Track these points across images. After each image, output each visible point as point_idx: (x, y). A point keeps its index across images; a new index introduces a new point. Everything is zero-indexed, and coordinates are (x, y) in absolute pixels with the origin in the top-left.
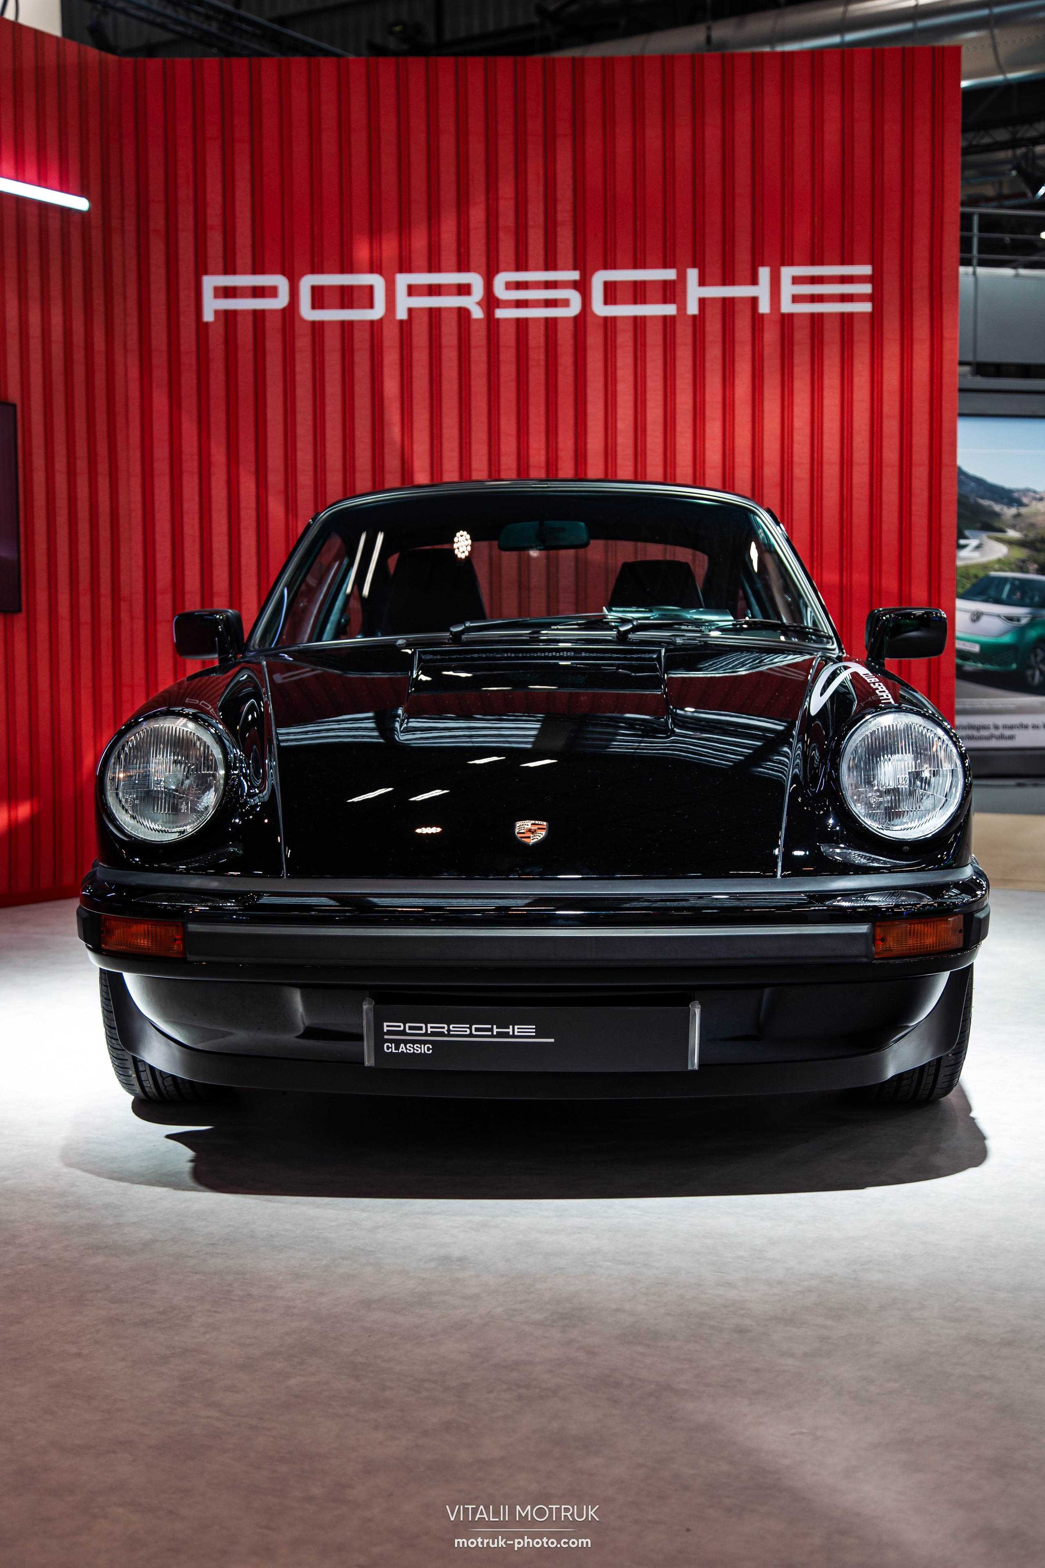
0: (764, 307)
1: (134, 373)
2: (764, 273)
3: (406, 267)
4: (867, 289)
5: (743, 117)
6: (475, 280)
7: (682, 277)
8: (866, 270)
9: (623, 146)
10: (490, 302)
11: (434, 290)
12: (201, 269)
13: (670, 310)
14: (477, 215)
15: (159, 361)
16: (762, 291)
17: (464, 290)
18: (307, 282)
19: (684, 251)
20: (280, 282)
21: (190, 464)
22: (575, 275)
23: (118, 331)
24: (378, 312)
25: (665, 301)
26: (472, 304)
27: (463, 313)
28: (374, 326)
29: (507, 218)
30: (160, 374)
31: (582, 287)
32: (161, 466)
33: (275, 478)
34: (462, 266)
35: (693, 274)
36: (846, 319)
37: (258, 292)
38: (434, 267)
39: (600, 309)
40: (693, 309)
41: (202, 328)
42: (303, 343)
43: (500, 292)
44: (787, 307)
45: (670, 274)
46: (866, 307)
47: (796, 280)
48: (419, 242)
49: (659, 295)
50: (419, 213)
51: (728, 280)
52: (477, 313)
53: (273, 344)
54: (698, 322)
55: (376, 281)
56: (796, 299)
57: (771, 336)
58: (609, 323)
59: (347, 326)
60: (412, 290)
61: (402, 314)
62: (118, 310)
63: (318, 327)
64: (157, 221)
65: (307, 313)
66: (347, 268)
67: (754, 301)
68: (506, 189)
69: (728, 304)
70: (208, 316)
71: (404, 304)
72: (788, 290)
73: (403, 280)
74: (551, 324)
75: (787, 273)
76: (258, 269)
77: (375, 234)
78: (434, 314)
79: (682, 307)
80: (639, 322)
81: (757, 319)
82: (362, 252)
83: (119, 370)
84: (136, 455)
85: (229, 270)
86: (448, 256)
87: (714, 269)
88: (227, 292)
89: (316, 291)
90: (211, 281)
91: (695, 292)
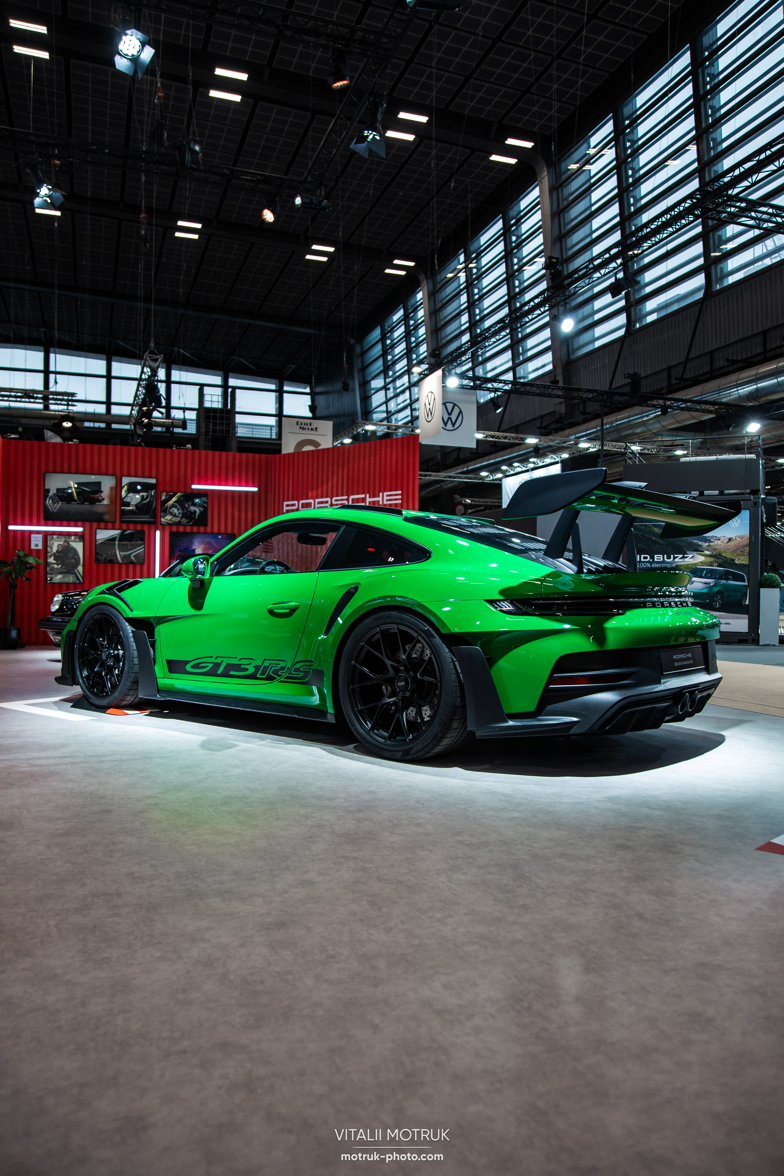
0: (381, 503)
2: (381, 494)
3: (317, 498)
4: (400, 497)
5: (378, 456)
6: (329, 499)
7: (366, 496)
8: (400, 492)
9: (356, 465)
12: (284, 501)
14: (330, 484)
16: (380, 499)
17: (327, 502)
18: (301, 502)
19: (366, 490)
20: (296, 502)
22: (346, 497)
26: (329, 505)
27: (327, 507)
29: (335, 485)
34: (327, 497)
35: (368, 495)
36: (396, 504)
37: (293, 505)
38: (322, 497)
40: (368, 504)
43: (334, 502)
44: (385, 502)
45: (363, 496)
46: (400, 502)
47: (387, 496)
48: (320, 492)
50: (320, 484)
51: (374, 497)
55: (312, 501)
56: (387, 500)
61: (316, 508)
62: (269, 511)
64: (277, 491)
66: (307, 499)
67: (379, 501)
68: (335, 478)
69: (374, 502)
72: (385, 498)
73: (317, 500)
75: (385, 494)
76: (293, 500)
77: (312, 490)
82: (310, 495)
85: (288, 501)
86: (325, 495)
87: (372, 494)
88: (288, 506)
89: (302, 504)
90: (285, 503)
91: (368, 500)
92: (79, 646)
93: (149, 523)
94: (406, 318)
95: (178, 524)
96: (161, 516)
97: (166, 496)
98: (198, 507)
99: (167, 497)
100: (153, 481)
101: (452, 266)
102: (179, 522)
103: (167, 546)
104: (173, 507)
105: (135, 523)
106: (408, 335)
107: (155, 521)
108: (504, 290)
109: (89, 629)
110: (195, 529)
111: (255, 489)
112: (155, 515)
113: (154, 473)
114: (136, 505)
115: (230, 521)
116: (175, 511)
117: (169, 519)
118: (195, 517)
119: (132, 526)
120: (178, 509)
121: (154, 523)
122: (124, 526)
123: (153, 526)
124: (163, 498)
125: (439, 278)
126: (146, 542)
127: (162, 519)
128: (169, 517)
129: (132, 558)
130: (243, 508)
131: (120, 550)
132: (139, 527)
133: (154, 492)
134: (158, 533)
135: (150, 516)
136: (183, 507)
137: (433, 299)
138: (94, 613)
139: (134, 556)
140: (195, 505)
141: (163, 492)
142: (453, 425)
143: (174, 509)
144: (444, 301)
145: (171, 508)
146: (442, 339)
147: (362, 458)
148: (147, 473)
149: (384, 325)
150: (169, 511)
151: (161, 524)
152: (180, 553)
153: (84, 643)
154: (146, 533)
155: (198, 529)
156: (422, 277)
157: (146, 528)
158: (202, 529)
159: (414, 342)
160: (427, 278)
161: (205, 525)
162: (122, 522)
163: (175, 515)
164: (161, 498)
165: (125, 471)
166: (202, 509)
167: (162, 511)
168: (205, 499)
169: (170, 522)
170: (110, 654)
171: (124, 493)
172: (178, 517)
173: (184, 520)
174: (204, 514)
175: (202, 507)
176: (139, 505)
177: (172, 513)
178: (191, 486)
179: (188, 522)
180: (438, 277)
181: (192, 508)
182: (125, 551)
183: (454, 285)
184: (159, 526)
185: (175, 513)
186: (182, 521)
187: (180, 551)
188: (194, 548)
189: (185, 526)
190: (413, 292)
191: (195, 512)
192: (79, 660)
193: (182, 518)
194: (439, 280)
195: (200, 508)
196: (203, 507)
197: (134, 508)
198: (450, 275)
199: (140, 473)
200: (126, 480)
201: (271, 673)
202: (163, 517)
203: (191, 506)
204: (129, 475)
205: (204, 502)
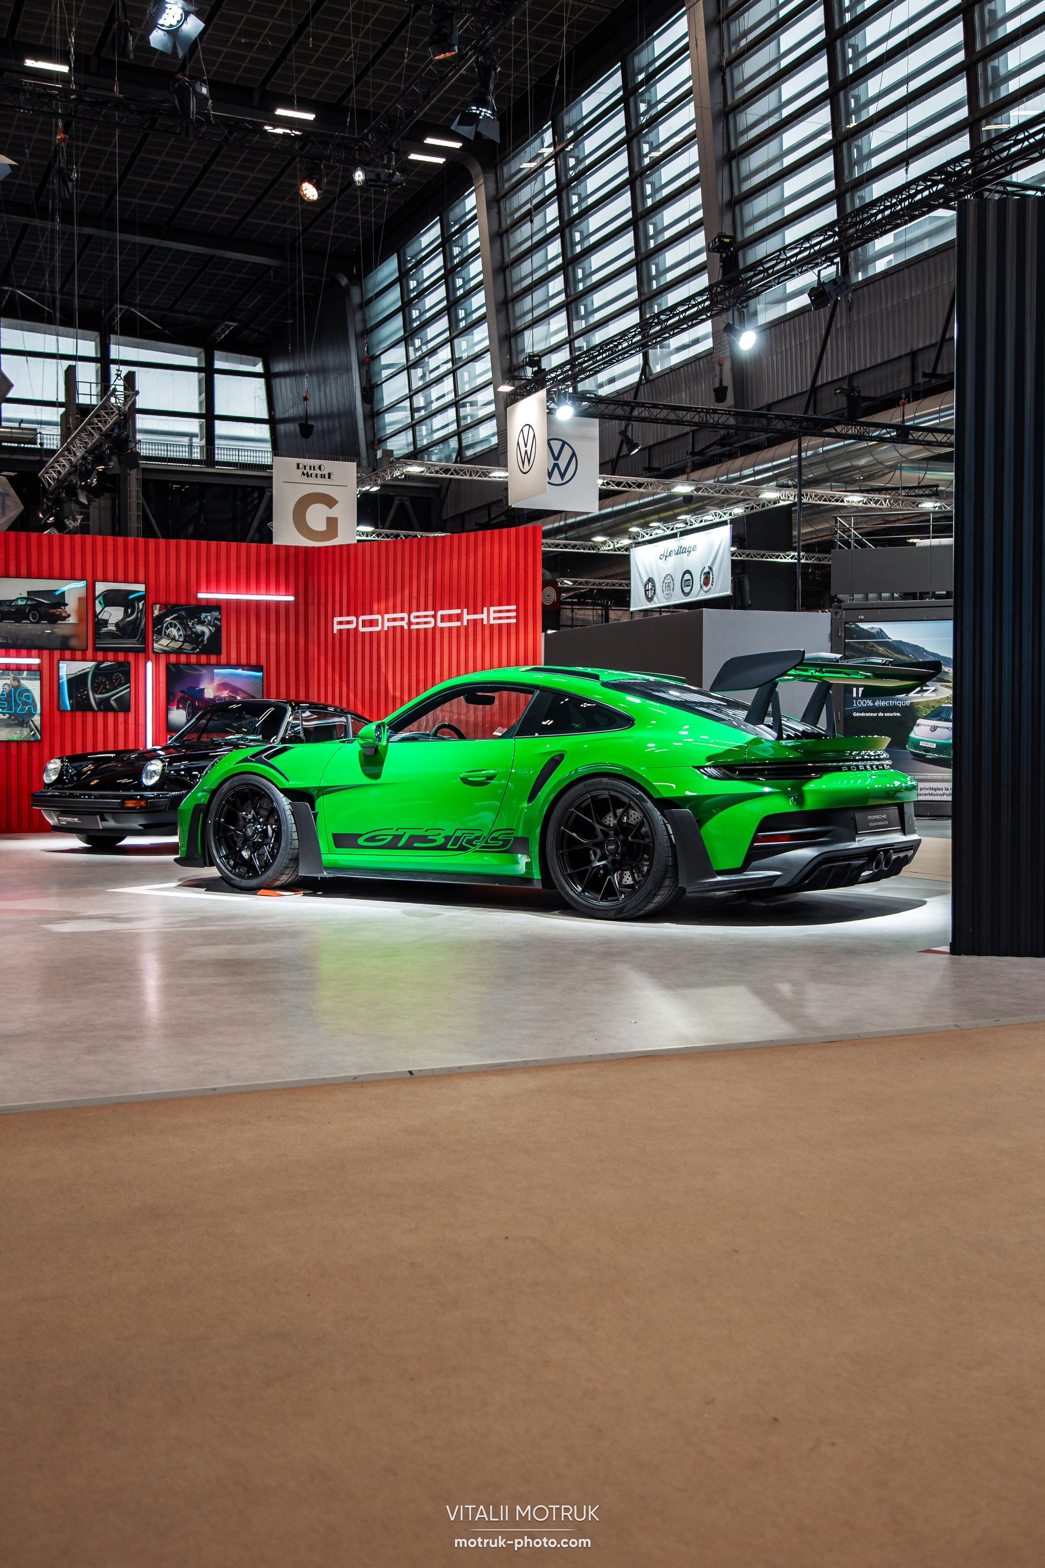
0: (485, 622)
1: (316, 651)
2: (485, 609)
3: (387, 612)
4: (514, 614)
5: (480, 554)
6: (405, 615)
7: (462, 612)
8: (514, 607)
9: (447, 566)
10: (410, 623)
11: (394, 620)
12: (334, 616)
13: (459, 624)
14: (407, 592)
15: (322, 646)
16: (484, 616)
17: (402, 619)
18: (361, 619)
19: (463, 604)
20: (353, 618)
21: (330, 682)
22: (432, 613)
23: (310, 638)
24: (378, 629)
25: (458, 621)
26: (404, 624)
27: (402, 627)
28: (378, 633)
29: (415, 594)
30: (323, 651)
31: (434, 616)
32: (322, 682)
33: (352, 686)
34: (402, 611)
35: (465, 610)
36: (509, 625)
37: (349, 622)
38: (394, 612)
39: (440, 625)
40: (465, 624)
41: (334, 635)
42: (360, 639)
43: (413, 620)
44: (492, 622)
45: (458, 611)
46: (514, 621)
47: (495, 612)
48: (391, 603)
49: (456, 619)
50: (391, 592)
51: (475, 613)
52: (406, 627)
53: (352, 640)
54: (467, 628)
55: (378, 617)
56: (495, 618)
57: (487, 632)
58: (442, 629)
59: (371, 633)
60: (389, 620)
61: (386, 629)
62: (311, 630)
63: (363, 633)
64: (323, 601)
65: (361, 629)
66: (371, 613)
67: (482, 619)
68: (415, 584)
69: (475, 621)
70: (335, 632)
71: (387, 624)
72: (492, 615)
73: (387, 616)
74: (426, 630)
75: (492, 609)
76: (348, 615)
77: (379, 600)
78: (394, 628)
79: (462, 623)
80: (450, 628)
81: (483, 626)
82: (375, 608)
83: (311, 650)
84: (316, 678)
85: (341, 615)
86: (399, 608)
87: (471, 609)
88: (340, 623)
89: (363, 621)
90: (336, 619)
91: (466, 617)
92: (215, 822)
93: (136, 651)
94: (446, 241)
95: (179, 651)
96: (153, 640)
97: (160, 610)
98: (206, 626)
99: (162, 612)
100: (141, 588)
101: (530, 151)
102: (180, 648)
103: (163, 685)
104: (171, 627)
105: (116, 650)
106: (449, 273)
107: (145, 648)
108: (624, 201)
109: (228, 801)
110: (203, 659)
111: (291, 598)
112: (144, 640)
113: (141, 577)
114: (117, 625)
115: (253, 646)
116: (174, 632)
117: (165, 644)
118: (203, 641)
119: (111, 655)
120: (179, 630)
121: (144, 650)
122: (100, 655)
123: (142, 656)
124: (156, 613)
125: (506, 171)
126: (132, 679)
127: (155, 645)
128: (164, 642)
129: (113, 703)
130: (273, 626)
131: (95, 691)
132: (121, 657)
133: (143, 605)
134: (149, 665)
135: (137, 640)
136: (185, 627)
137: (496, 210)
138: (236, 783)
139: (115, 700)
140: (202, 623)
141: (156, 604)
142: (562, 476)
143: (172, 629)
144: (517, 215)
145: (167, 628)
146: (514, 284)
147: (455, 556)
148: (131, 575)
149: (405, 254)
150: (165, 633)
151: (154, 652)
152: (182, 694)
153: (220, 819)
154: (133, 665)
155: (208, 659)
156: (476, 170)
157: (131, 657)
158: (213, 659)
159: (460, 287)
160: (485, 170)
161: (219, 653)
162: (96, 650)
163: (174, 639)
164: (153, 613)
165: (100, 574)
166: (213, 629)
167: (154, 632)
168: (217, 614)
169: (167, 649)
170: (257, 829)
171: (98, 608)
172: (178, 641)
173: (187, 646)
174: (216, 636)
175: (213, 626)
176: (121, 625)
177: (169, 634)
178: (197, 596)
179: (193, 649)
180: (505, 169)
181: (199, 628)
182: (101, 693)
183: (535, 186)
184: (151, 655)
185: (174, 635)
186: (184, 647)
187: (181, 692)
188: (202, 687)
189: (188, 655)
190: (458, 194)
191: (203, 633)
192: (214, 836)
193: (184, 642)
194: (506, 176)
195: (211, 628)
196: (215, 625)
197: (114, 628)
198: (527, 166)
199: (121, 576)
200: (101, 587)
201: (463, 843)
202: (156, 642)
203: (197, 624)
204: (105, 580)
205: (216, 619)
